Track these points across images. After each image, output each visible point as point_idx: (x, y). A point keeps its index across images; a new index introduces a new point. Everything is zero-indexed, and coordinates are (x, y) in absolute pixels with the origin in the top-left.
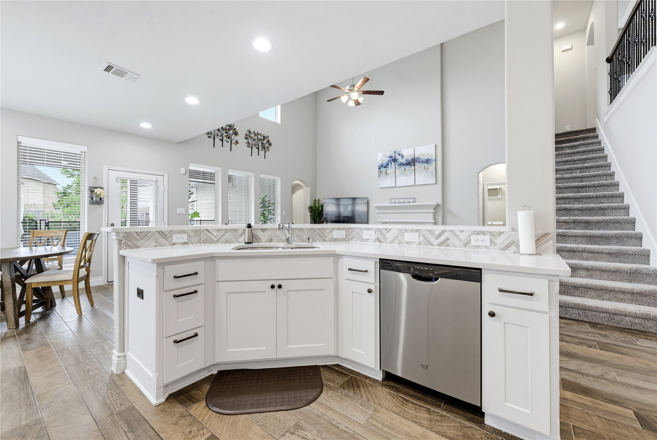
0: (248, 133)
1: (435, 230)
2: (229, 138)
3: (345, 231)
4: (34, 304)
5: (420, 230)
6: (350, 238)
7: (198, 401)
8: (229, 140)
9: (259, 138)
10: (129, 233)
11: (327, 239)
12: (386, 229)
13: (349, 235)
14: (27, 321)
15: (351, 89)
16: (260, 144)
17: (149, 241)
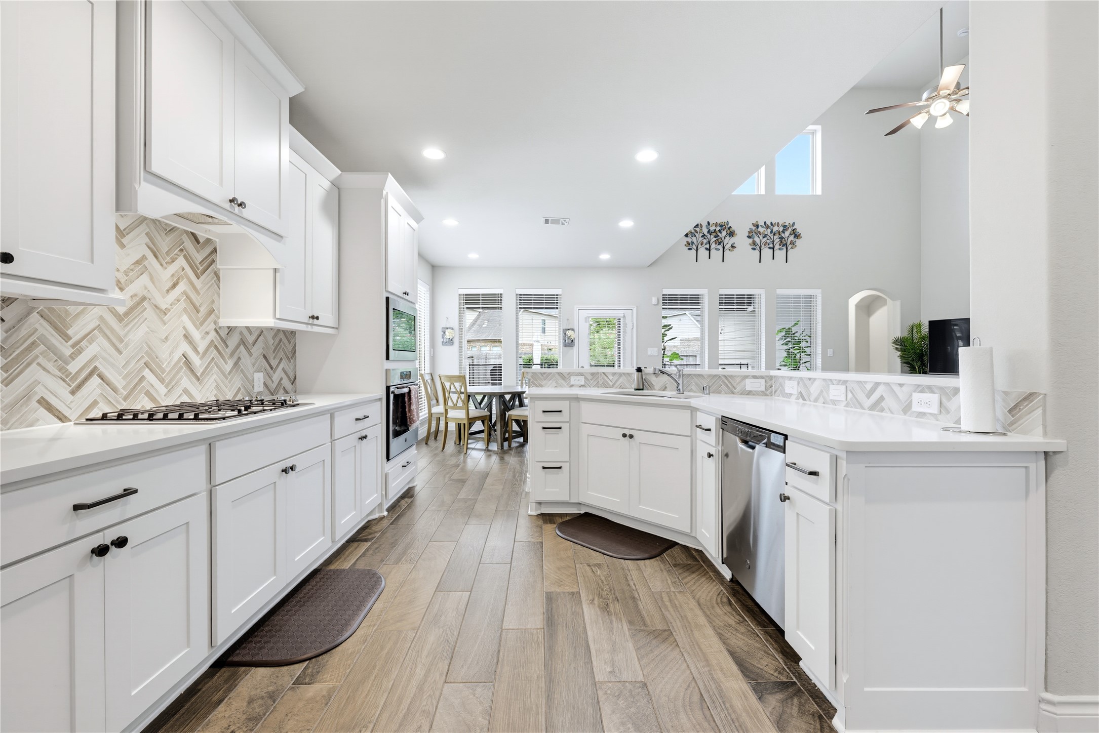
0: (754, 228)
1: (866, 382)
2: (720, 244)
3: (764, 380)
4: (513, 435)
5: (847, 381)
6: (772, 392)
7: (554, 523)
8: (720, 247)
9: (774, 232)
10: (535, 373)
11: (736, 391)
12: (810, 379)
13: (772, 386)
14: (510, 446)
15: (934, 95)
16: (777, 240)
17: (550, 382)
